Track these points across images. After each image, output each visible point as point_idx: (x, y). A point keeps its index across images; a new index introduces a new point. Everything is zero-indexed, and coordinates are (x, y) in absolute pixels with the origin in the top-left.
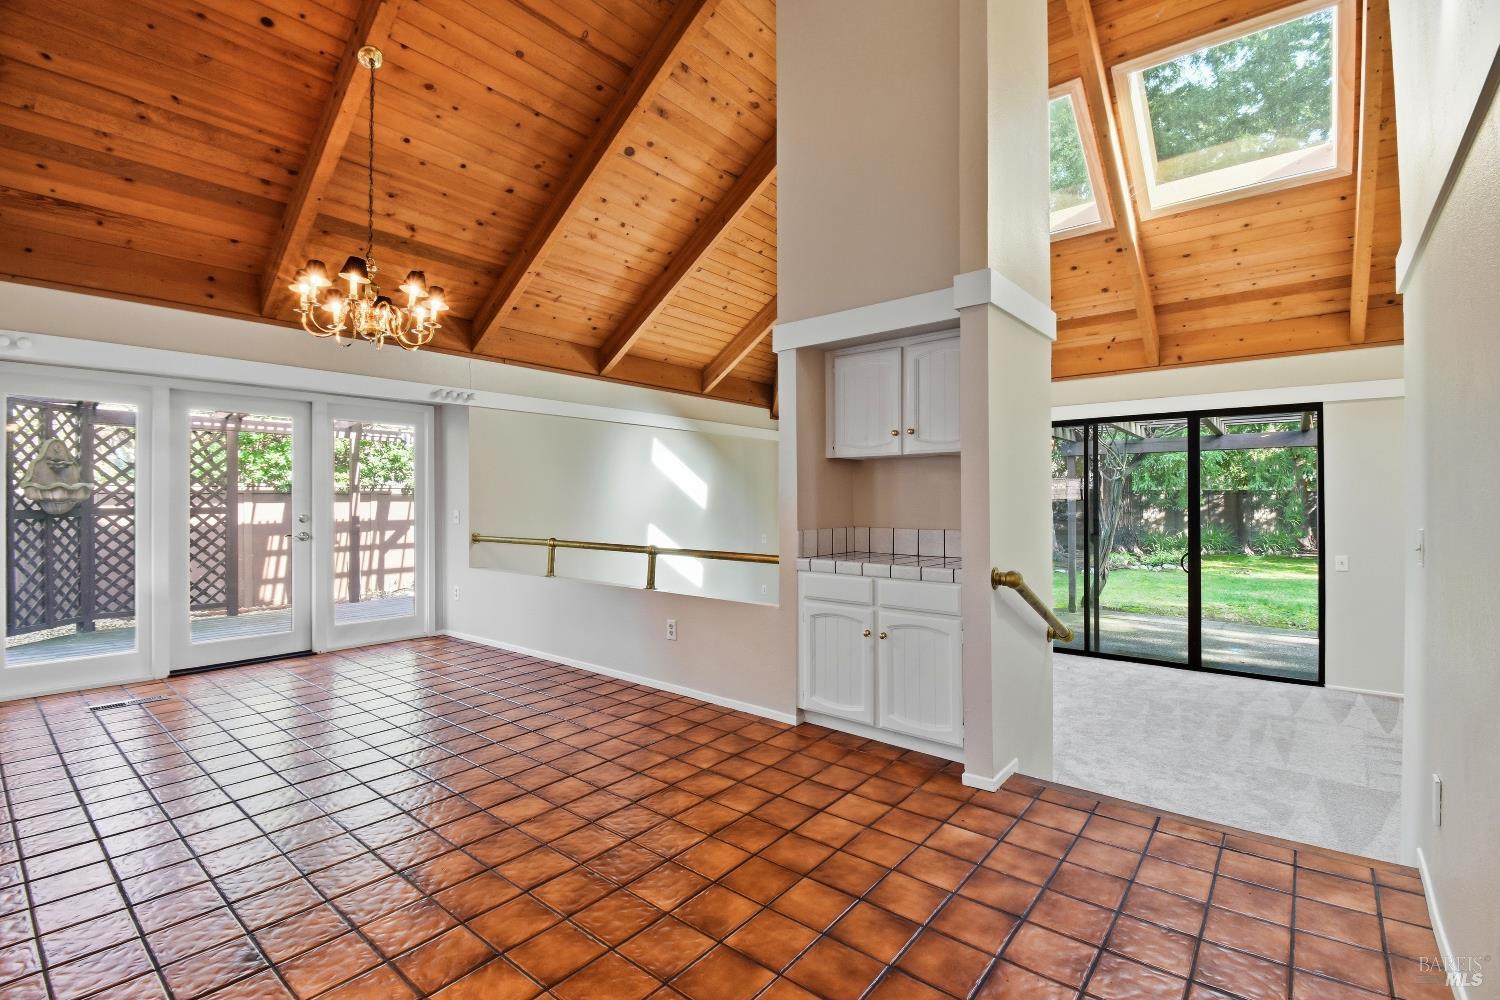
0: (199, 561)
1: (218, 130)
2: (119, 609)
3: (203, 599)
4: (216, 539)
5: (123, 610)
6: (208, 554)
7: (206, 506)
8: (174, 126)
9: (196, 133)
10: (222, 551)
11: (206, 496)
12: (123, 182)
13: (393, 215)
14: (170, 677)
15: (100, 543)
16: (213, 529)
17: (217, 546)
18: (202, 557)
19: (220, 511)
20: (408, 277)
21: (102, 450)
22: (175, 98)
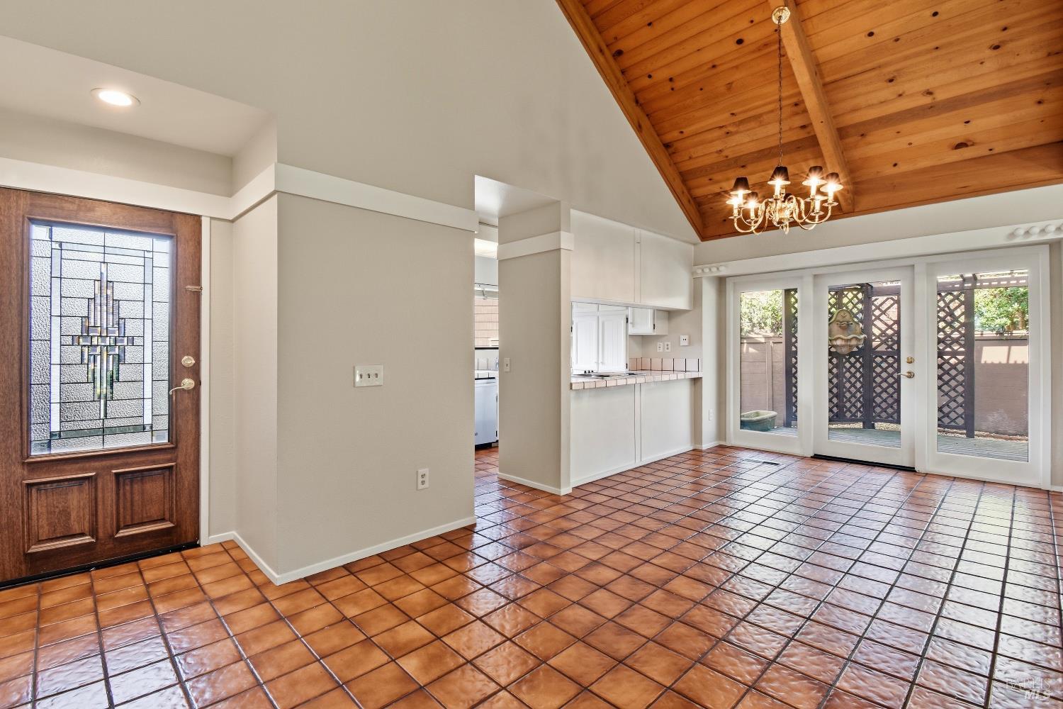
0: (943, 391)
1: (760, 115)
2: (888, 417)
3: (946, 420)
4: (956, 375)
5: (890, 419)
6: (950, 386)
7: (948, 349)
8: (742, 128)
9: (753, 124)
10: (961, 385)
11: (948, 342)
12: (741, 169)
13: (904, 92)
14: (812, 457)
15: (876, 373)
16: (954, 367)
17: (957, 381)
18: (946, 388)
19: (960, 353)
20: (775, 173)
21: (877, 313)
22: (733, 114)
